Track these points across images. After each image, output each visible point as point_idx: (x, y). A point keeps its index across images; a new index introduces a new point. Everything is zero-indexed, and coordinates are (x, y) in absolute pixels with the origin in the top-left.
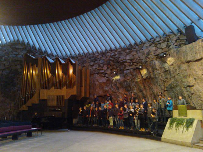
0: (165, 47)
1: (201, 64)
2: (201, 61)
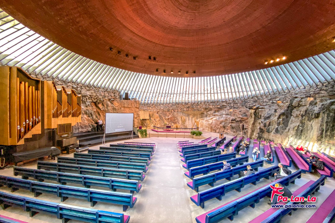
0: (113, 96)
1: (129, 109)
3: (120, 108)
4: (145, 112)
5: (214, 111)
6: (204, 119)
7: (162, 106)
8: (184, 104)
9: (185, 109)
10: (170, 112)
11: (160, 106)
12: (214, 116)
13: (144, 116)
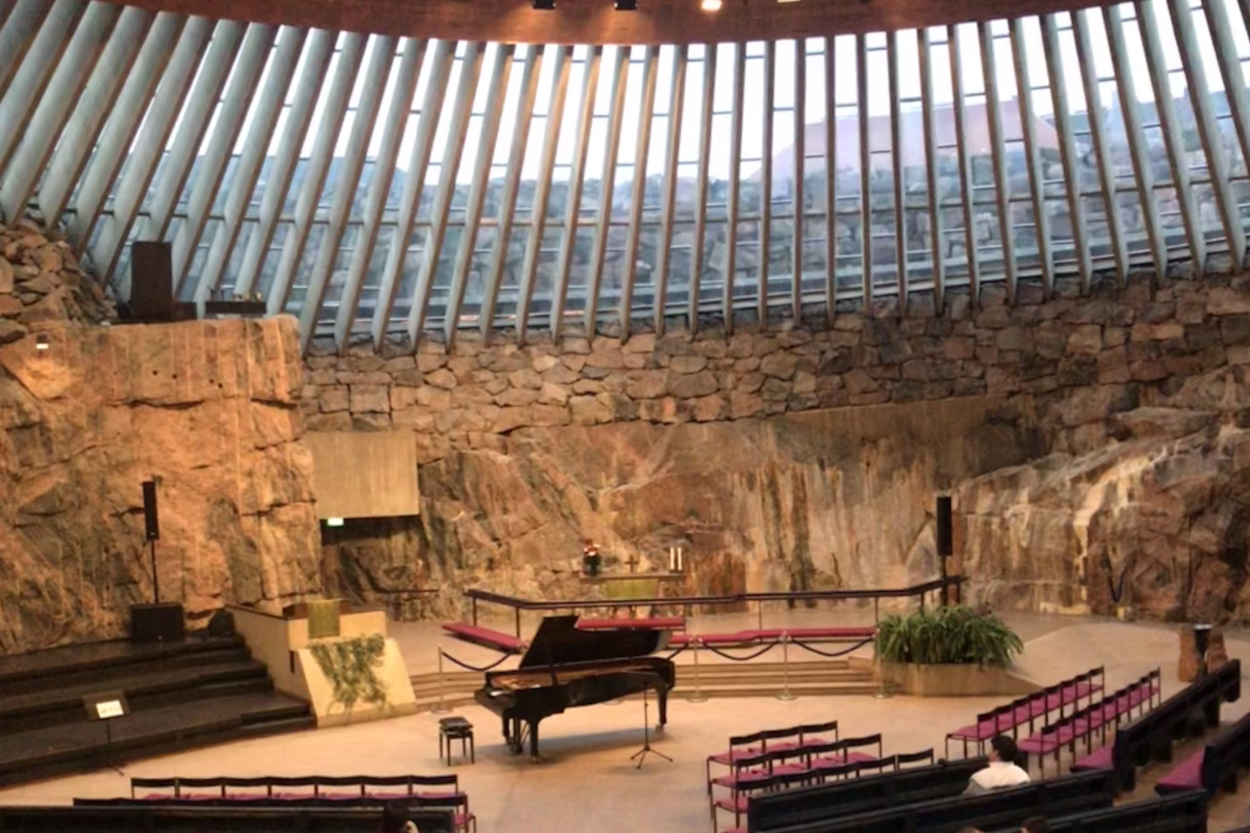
1: (189, 424)
2: (191, 411)
3: (95, 418)
4: (371, 442)
5: (1120, 392)
6: (1013, 483)
7: (550, 362)
8: (788, 325)
9: (806, 384)
10: (645, 428)
11: (528, 365)
12: (1127, 445)
13: (365, 488)
